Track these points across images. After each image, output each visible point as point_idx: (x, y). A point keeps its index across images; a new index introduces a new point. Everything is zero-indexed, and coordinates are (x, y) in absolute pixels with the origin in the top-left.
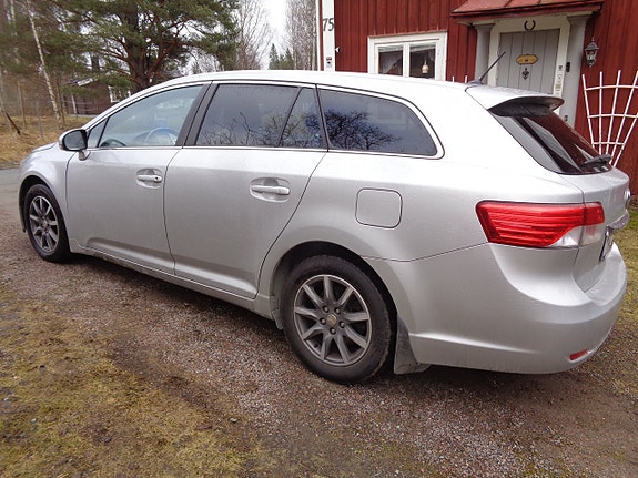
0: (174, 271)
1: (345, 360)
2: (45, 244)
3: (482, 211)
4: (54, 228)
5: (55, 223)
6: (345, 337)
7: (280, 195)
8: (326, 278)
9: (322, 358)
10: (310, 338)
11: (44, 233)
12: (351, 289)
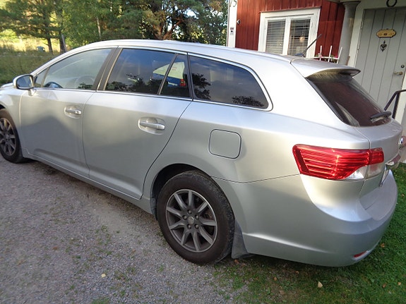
0: (89, 176)
1: (197, 248)
2: (7, 150)
3: (297, 151)
4: (13, 140)
5: (13, 137)
6: (198, 234)
7: (159, 130)
8: (190, 192)
9: (182, 244)
10: (176, 229)
11: (6, 143)
12: (207, 203)
